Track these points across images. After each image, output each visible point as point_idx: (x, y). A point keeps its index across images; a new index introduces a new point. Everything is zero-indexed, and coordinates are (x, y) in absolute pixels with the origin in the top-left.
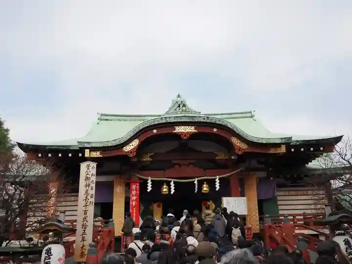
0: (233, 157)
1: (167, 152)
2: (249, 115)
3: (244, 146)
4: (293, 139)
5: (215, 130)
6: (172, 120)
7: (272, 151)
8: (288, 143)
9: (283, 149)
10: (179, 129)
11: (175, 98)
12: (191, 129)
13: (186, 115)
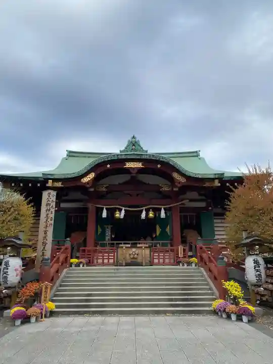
0: (175, 189)
1: (119, 184)
2: (195, 154)
3: (183, 180)
4: (225, 175)
5: (159, 166)
6: (123, 157)
7: (207, 184)
8: (220, 178)
9: (217, 183)
10: (129, 165)
11: (130, 138)
12: (139, 165)
13: (135, 153)
